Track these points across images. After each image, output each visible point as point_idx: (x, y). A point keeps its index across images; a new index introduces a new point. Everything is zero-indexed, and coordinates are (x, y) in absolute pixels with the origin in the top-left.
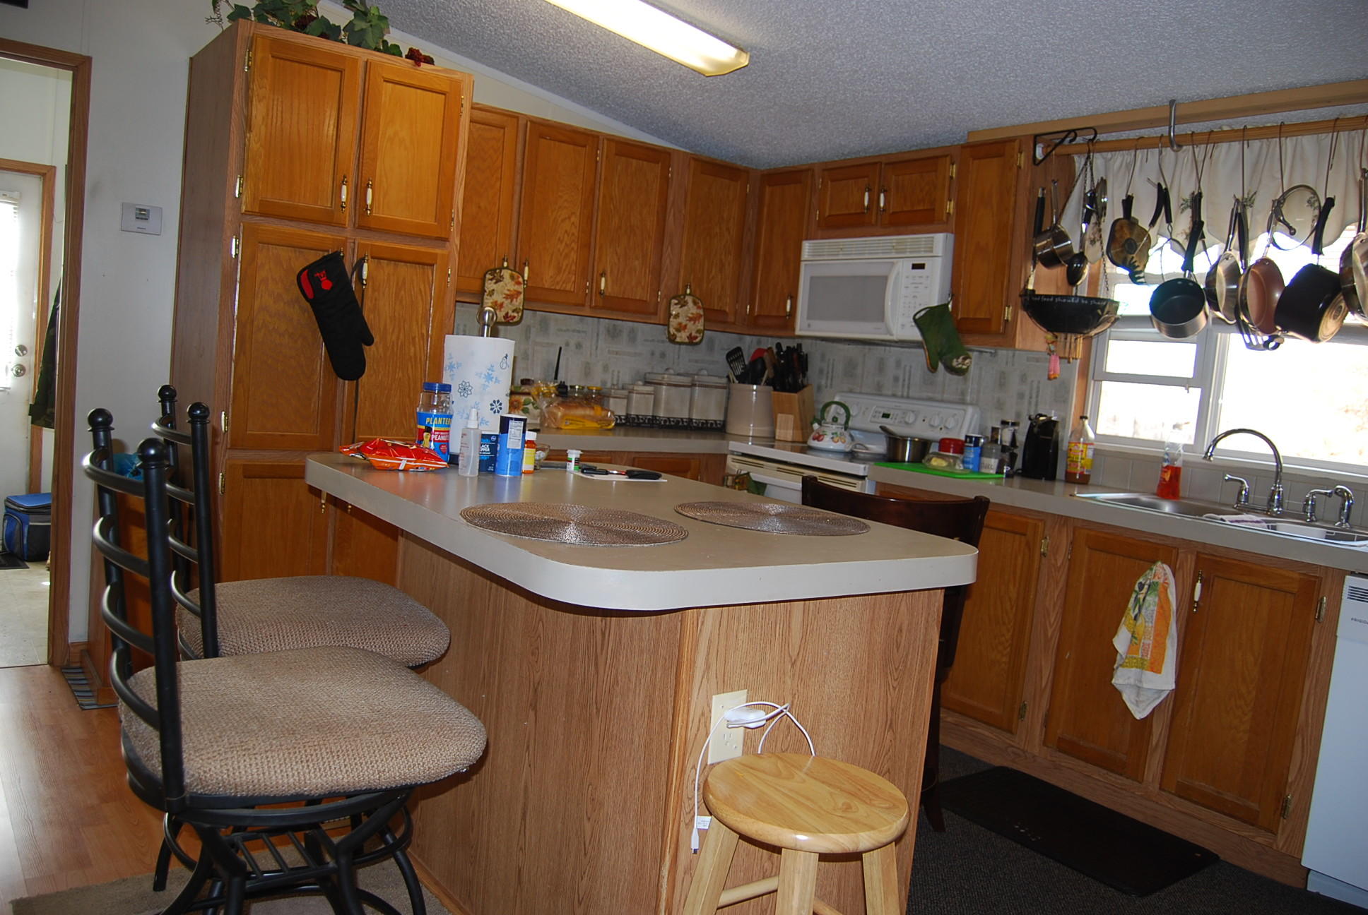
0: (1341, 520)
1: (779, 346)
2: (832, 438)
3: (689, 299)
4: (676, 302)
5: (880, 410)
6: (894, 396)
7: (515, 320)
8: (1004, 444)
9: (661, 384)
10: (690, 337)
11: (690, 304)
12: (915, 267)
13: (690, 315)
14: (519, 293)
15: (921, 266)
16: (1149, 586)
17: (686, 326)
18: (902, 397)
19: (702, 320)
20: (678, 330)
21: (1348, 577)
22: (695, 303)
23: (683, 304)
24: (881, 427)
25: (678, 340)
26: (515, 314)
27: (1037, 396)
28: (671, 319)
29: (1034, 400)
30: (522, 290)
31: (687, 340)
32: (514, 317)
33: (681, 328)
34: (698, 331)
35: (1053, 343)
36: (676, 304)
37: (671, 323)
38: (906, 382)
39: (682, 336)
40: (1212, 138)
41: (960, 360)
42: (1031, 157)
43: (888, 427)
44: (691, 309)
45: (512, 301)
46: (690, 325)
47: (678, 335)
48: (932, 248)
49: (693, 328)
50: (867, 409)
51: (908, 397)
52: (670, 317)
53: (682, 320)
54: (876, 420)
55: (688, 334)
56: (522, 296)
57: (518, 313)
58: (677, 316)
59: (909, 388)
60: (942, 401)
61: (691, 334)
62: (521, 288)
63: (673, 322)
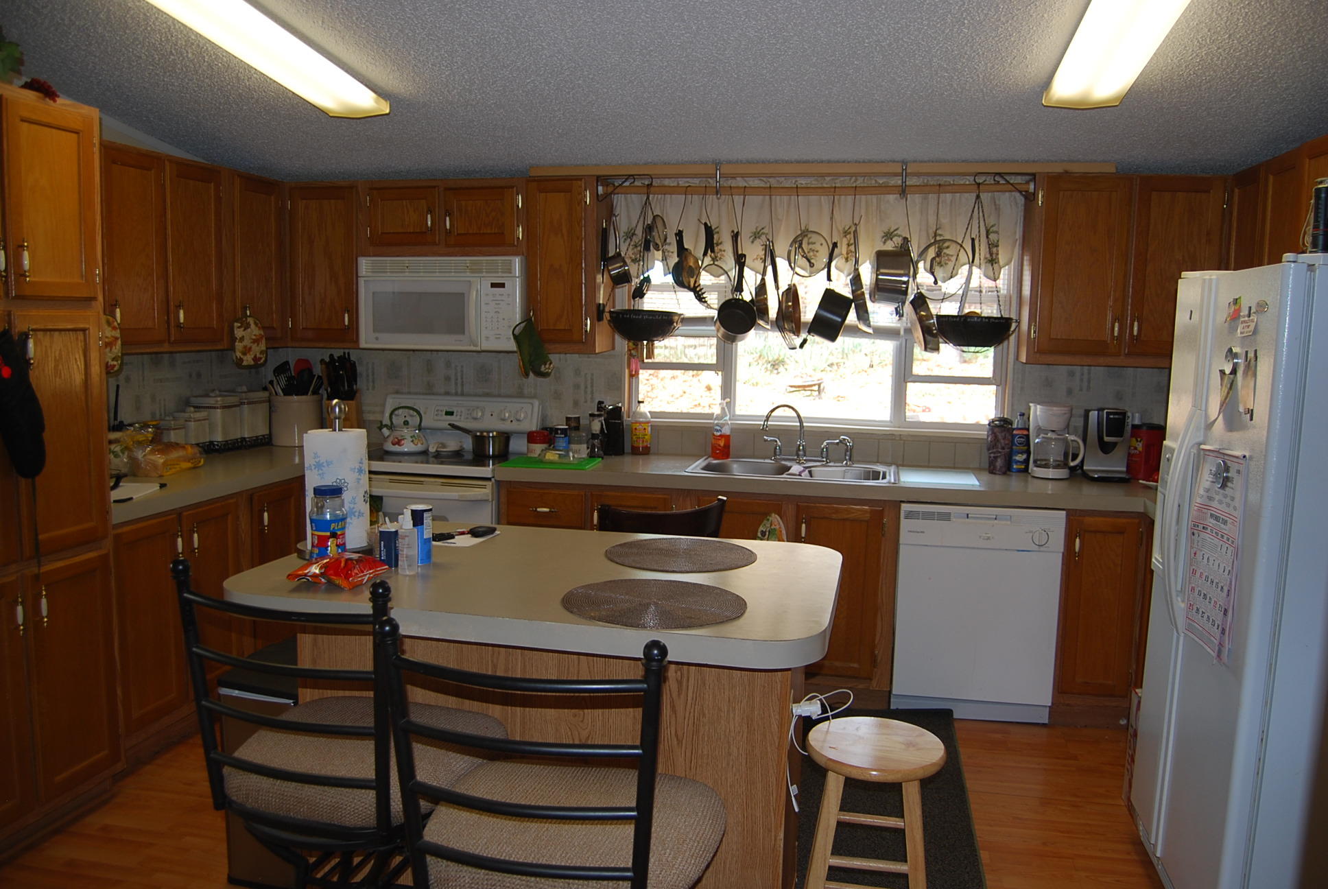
0: (846, 460)
1: (331, 356)
2: (412, 441)
3: (251, 320)
4: (239, 325)
5: (441, 408)
6: (447, 394)
7: (116, 369)
8: (594, 432)
9: (215, 408)
10: (255, 359)
11: (253, 326)
12: (493, 285)
13: (254, 337)
14: (116, 339)
15: (502, 285)
16: (769, 532)
17: (250, 348)
18: (456, 394)
19: (264, 341)
20: (244, 354)
21: (903, 505)
22: (256, 324)
23: (247, 327)
24: (449, 424)
25: (245, 363)
26: (115, 363)
27: (592, 386)
28: (236, 344)
29: (589, 390)
30: (119, 335)
31: (252, 363)
32: (115, 366)
33: (246, 351)
34: (262, 352)
35: (633, 349)
36: (239, 327)
37: (237, 347)
38: (459, 381)
39: (248, 360)
40: (745, 191)
41: (547, 366)
42: (595, 195)
43: (456, 423)
44: (254, 331)
45: (111, 350)
46: (254, 347)
47: (245, 358)
48: (510, 269)
49: (258, 349)
50: (427, 408)
51: (462, 395)
52: (235, 342)
53: (247, 342)
54: (439, 418)
55: (253, 356)
56: (119, 342)
57: (117, 361)
58: (242, 339)
59: (462, 385)
60: (499, 396)
61: (255, 356)
62: (117, 334)
63: (239, 346)
